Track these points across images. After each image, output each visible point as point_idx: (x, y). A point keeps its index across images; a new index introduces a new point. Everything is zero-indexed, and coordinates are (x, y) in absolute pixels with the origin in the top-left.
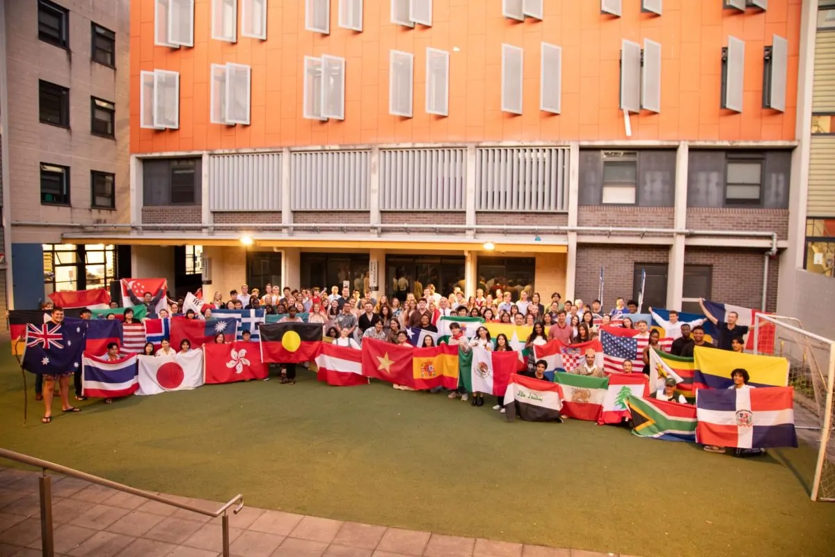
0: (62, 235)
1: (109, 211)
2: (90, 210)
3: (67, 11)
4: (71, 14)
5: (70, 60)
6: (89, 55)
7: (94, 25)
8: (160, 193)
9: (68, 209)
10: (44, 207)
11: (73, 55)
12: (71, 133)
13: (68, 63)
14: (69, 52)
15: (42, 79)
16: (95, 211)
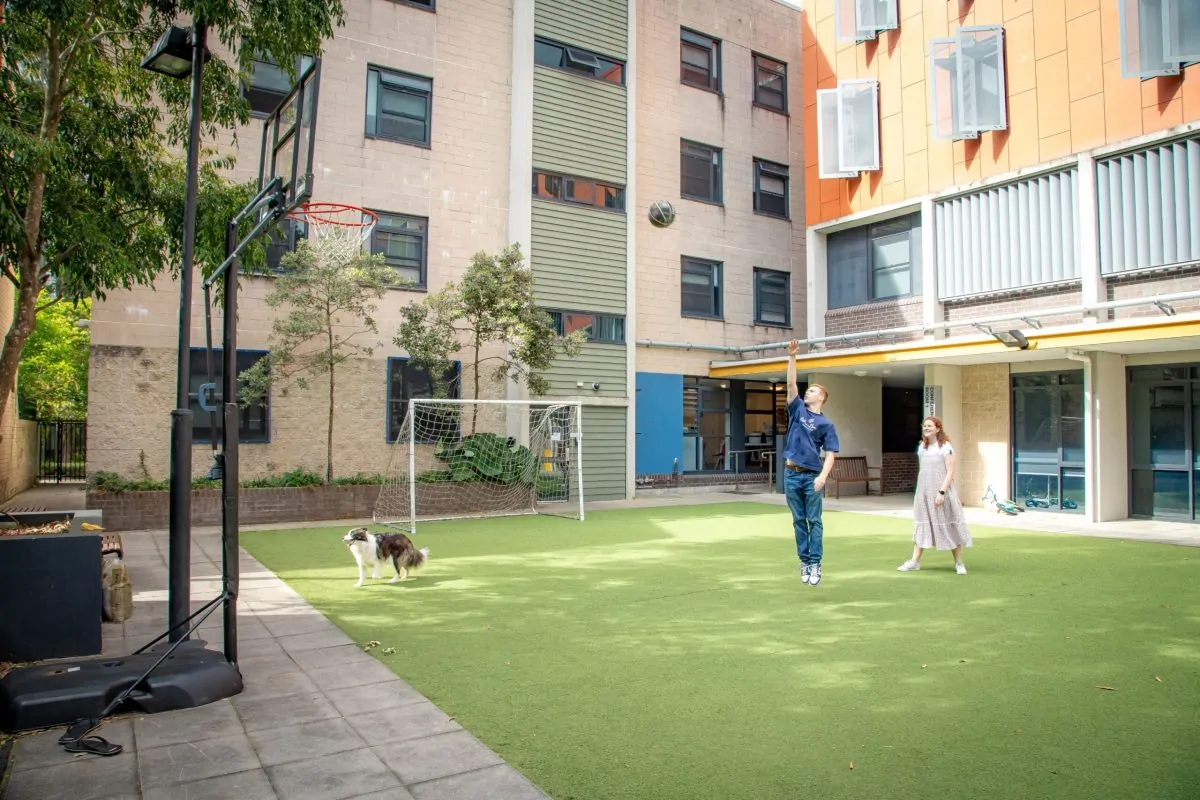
0: (711, 363)
1: (780, 330)
2: (752, 327)
3: (718, 42)
4: (724, 45)
5: (723, 108)
6: (750, 98)
7: (755, 55)
8: (852, 285)
9: (720, 324)
10: (685, 319)
11: (726, 99)
12: (724, 211)
13: (720, 112)
14: (721, 97)
15: (685, 137)
16: (759, 330)
